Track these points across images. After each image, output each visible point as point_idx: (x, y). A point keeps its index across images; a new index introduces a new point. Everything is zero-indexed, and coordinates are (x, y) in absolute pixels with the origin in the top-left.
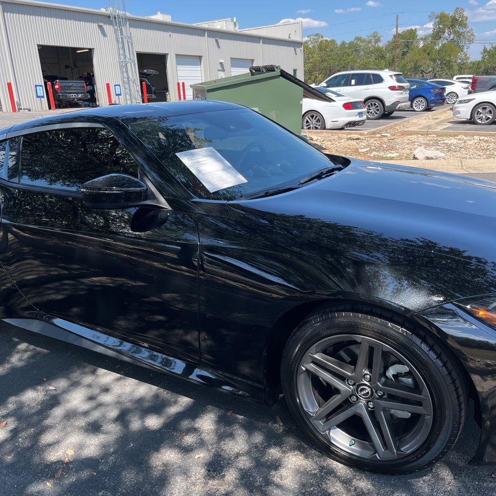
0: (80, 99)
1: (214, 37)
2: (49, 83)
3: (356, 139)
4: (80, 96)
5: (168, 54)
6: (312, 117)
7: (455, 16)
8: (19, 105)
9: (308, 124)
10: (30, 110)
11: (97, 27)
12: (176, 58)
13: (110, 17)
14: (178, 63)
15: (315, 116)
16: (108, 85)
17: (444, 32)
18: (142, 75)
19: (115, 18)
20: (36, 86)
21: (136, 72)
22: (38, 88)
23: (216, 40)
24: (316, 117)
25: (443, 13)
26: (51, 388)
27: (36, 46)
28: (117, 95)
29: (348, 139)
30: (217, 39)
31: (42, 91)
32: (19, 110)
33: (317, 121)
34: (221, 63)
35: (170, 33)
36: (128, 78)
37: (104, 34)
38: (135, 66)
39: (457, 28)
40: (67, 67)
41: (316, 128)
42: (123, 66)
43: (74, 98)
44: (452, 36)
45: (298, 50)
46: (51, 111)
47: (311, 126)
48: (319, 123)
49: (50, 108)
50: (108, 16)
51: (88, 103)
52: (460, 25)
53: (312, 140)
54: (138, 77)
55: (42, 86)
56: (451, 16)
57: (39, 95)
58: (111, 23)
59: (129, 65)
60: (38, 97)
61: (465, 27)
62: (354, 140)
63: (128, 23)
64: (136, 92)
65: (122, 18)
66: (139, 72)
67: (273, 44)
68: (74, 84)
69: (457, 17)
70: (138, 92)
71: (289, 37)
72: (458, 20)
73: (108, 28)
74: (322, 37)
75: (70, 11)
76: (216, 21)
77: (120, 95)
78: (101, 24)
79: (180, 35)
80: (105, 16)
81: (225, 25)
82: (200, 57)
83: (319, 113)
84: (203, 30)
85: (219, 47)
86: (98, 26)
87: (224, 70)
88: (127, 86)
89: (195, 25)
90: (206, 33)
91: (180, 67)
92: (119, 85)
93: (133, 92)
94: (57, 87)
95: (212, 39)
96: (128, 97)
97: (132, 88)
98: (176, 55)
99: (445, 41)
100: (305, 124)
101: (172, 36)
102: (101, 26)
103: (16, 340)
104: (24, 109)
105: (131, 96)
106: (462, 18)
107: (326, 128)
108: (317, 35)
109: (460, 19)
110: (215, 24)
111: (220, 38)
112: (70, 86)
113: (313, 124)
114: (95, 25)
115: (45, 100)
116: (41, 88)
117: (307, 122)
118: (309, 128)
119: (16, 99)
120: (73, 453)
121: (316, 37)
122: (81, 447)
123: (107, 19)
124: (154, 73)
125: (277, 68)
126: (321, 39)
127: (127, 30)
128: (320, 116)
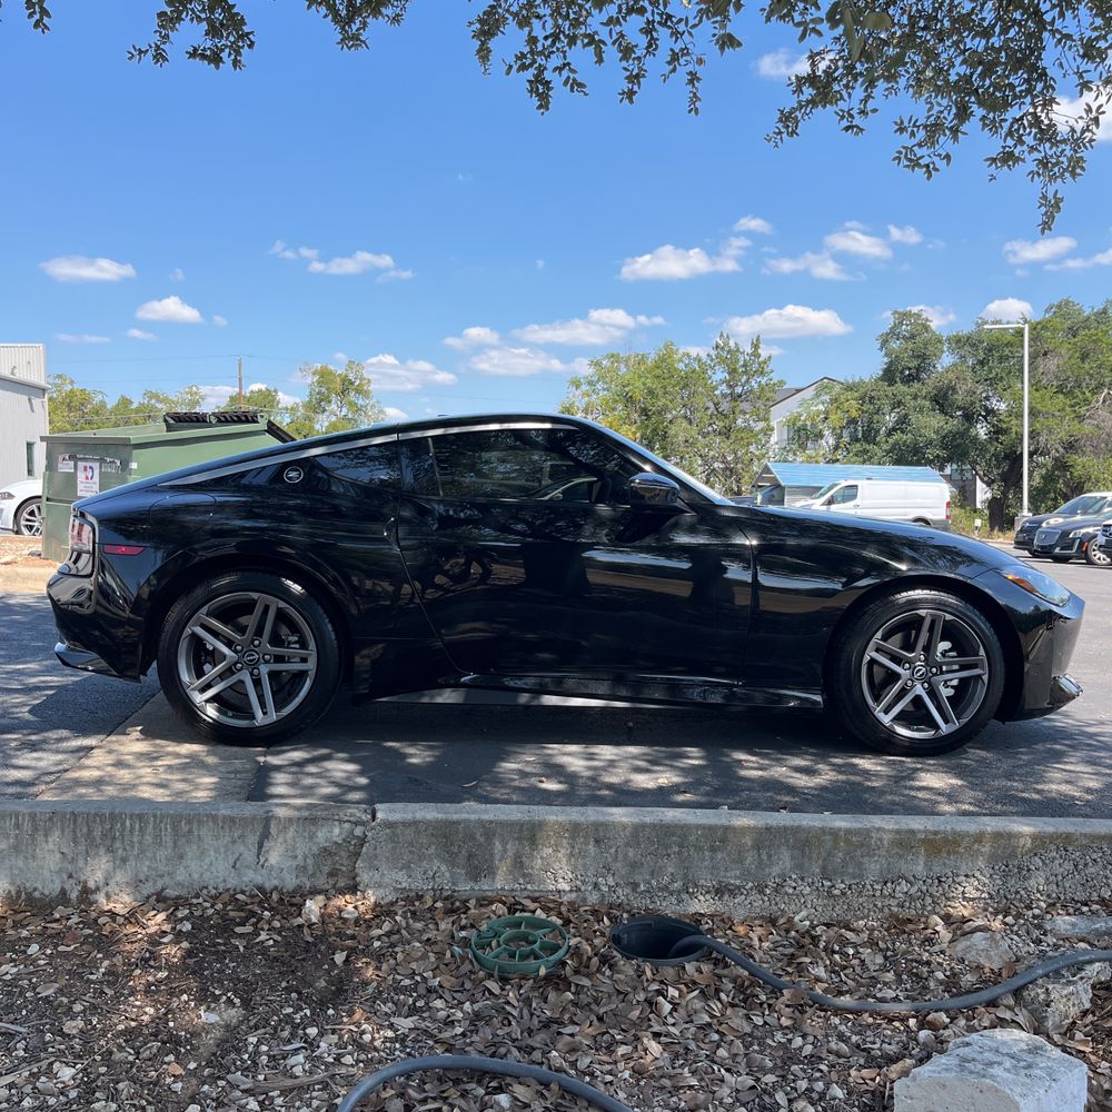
7: (346, 376)
17: (330, 402)
25: (326, 368)
39: (352, 396)
44: (344, 410)
45: (36, 402)
52: (359, 391)
56: (339, 375)
61: (367, 398)
69: (351, 377)
71: (13, 373)
72: (352, 383)
74: (72, 382)
99: (334, 419)
106: (361, 380)
108: (60, 377)
109: (358, 382)
121: (58, 381)
126: (70, 387)
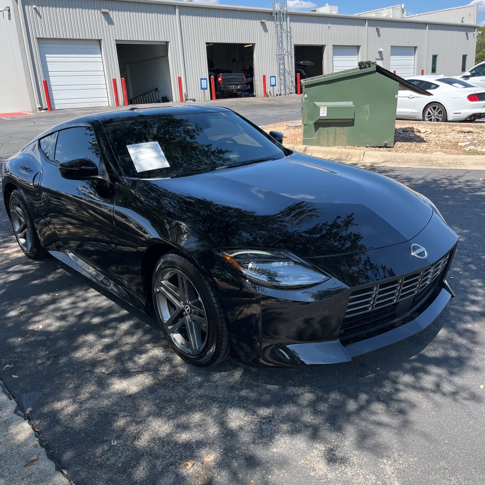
0: (239, 90)
1: (374, 27)
2: (213, 76)
3: (467, 132)
4: (239, 87)
5: (325, 45)
6: (434, 108)
8: (186, 96)
9: (429, 116)
10: (194, 100)
11: (260, 24)
12: (333, 48)
13: (272, 13)
14: (334, 54)
15: (437, 108)
16: (264, 77)
18: (297, 66)
19: (277, 14)
20: (201, 79)
21: (292, 64)
22: (202, 81)
23: (377, 29)
24: (439, 108)
26: (57, 295)
27: (205, 44)
28: (271, 86)
29: (460, 132)
30: (378, 27)
31: (205, 84)
32: (186, 100)
33: (439, 113)
34: (380, 52)
35: (329, 25)
36: (284, 69)
37: (266, 30)
38: (291, 58)
40: (234, 61)
41: (438, 120)
42: (281, 59)
43: (234, 89)
46: (212, 101)
47: (433, 117)
48: (441, 115)
49: (211, 99)
50: (270, 13)
51: (248, 93)
53: (420, 132)
54: (294, 68)
55: (206, 79)
57: (203, 87)
58: (273, 19)
59: (286, 57)
60: (202, 89)
62: (465, 133)
63: (288, 18)
64: (291, 83)
65: (283, 14)
66: (295, 64)
67: (441, 30)
68: (235, 77)
70: (292, 82)
73: (270, 24)
75: (237, 10)
76: (385, 9)
77: (275, 85)
78: (263, 21)
79: (339, 26)
80: (268, 13)
81: (391, 12)
82: (358, 47)
83: (441, 104)
84: (363, 19)
85: (379, 35)
86: (261, 22)
87: (383, 59)
88: (282, 77)
89: (356, 15)
90: (367, 23)
91: (336, 58)
92: (275, 77)
93: (287, 82)
94: (220, 79)
95: (372, 28)
96: (282, 88)
97: (287, 79)
98: (334, 46)
100: (426, 115)
101: (331, 28)
102: (264, 23)
103: (59, 266)
104: (190, 100)
105: (285, 86)
107: (448, 119)
110: (382, 12)
111: (382, 27)
112: (231, 79)
113: (434, 116)
114: (258, 22)
115: (208, 92)
116: (205, 81)
117: (429, 113)
118: (431, 120)
119: (184, 91)
120: (42, 327)
122: (49, 325)
123: (270, 15)
124: (310, 64)
125: (373, 64)
127: (288, 24)
128: (442, 108)
